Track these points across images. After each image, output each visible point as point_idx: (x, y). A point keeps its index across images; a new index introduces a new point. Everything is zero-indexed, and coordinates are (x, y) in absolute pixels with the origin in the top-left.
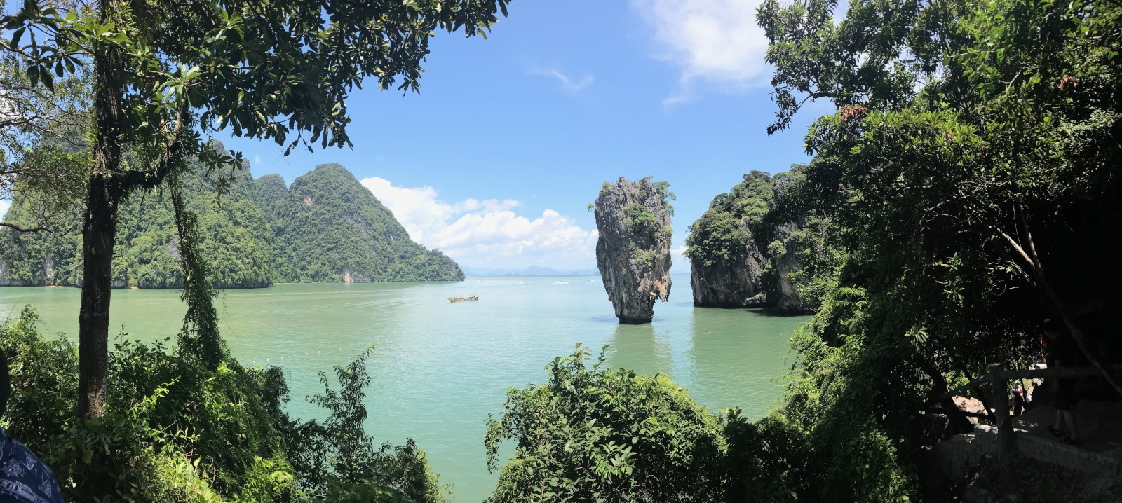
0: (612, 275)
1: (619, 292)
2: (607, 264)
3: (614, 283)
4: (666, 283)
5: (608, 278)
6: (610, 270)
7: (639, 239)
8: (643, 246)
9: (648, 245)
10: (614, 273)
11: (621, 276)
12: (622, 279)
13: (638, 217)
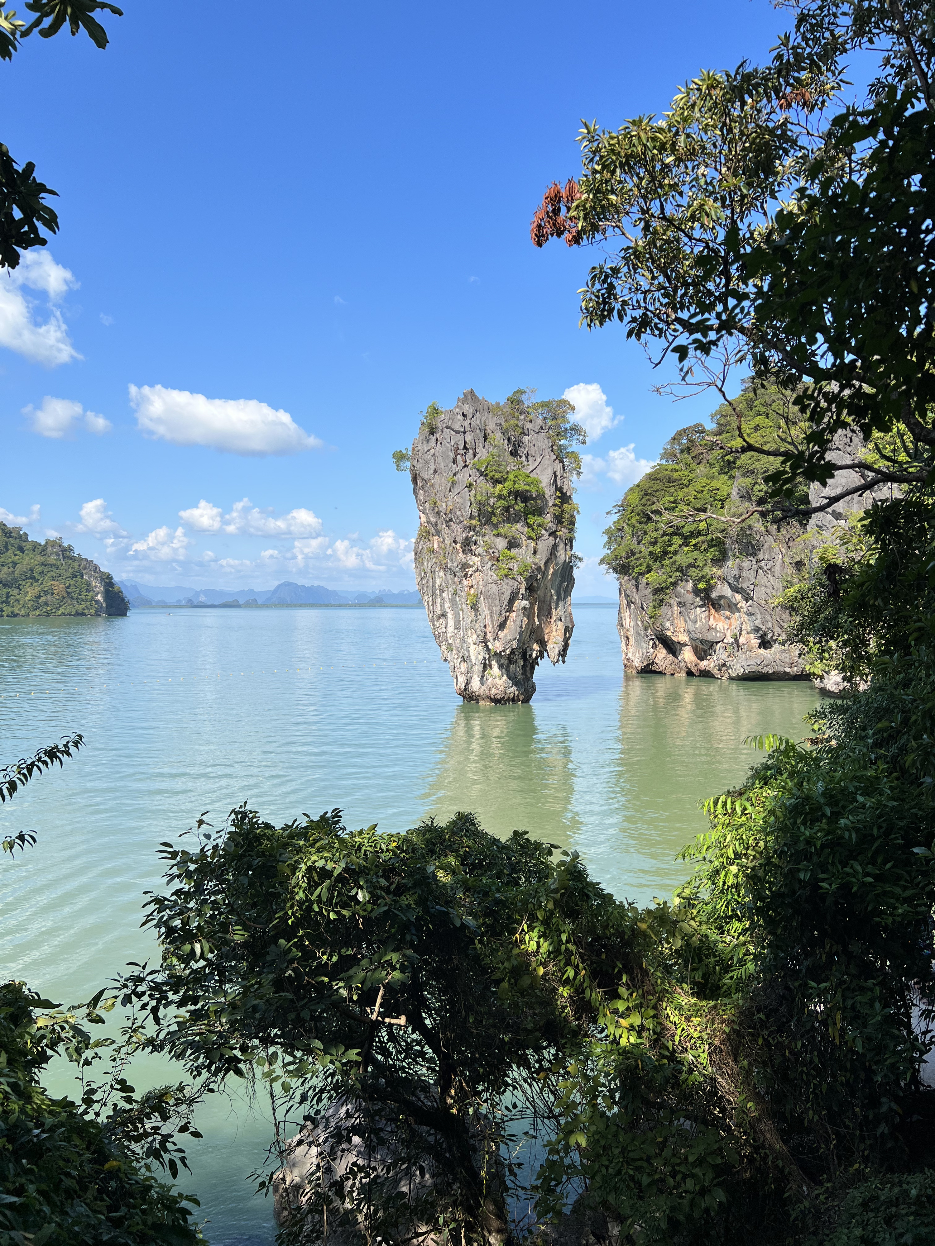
0: (447, 605)
1: (463, 641)
2: (438, 582)
3: (451, 623)
4: (561, 625)
5: (439, 612)
6: (445, 595)
7: (505, 529)
8: (513, 544)
9: (524, 541)
10: (453, 601)
11: (467, 608)
12: (468, 615)
13: (505, 480)
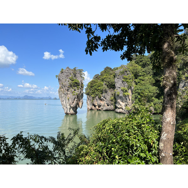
1: (66, 105)
3: (64, 102)
4: (81, 103)
5: (62, 100)
6: (63, 98)
7: (74, 88)
8: (75, 90)
9: (76, 90)
10: (65, 99)
11: (67, 100)
12: (67, 101)
13: (74, 81)
